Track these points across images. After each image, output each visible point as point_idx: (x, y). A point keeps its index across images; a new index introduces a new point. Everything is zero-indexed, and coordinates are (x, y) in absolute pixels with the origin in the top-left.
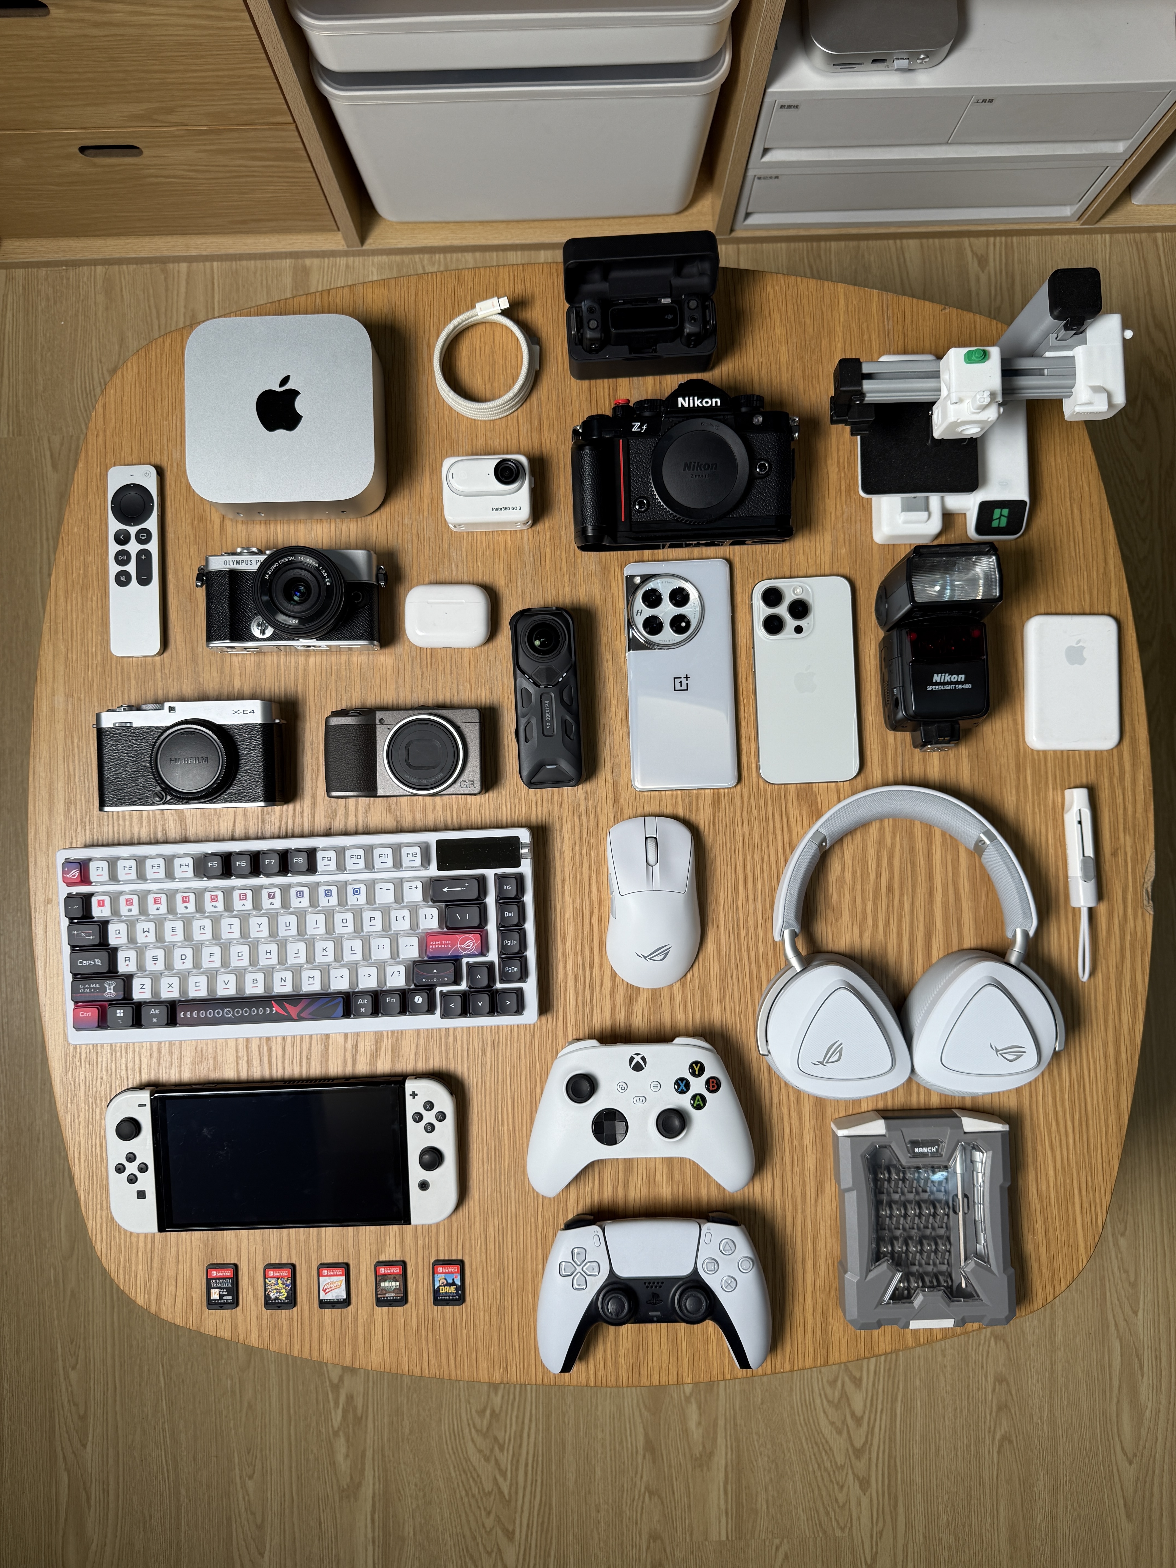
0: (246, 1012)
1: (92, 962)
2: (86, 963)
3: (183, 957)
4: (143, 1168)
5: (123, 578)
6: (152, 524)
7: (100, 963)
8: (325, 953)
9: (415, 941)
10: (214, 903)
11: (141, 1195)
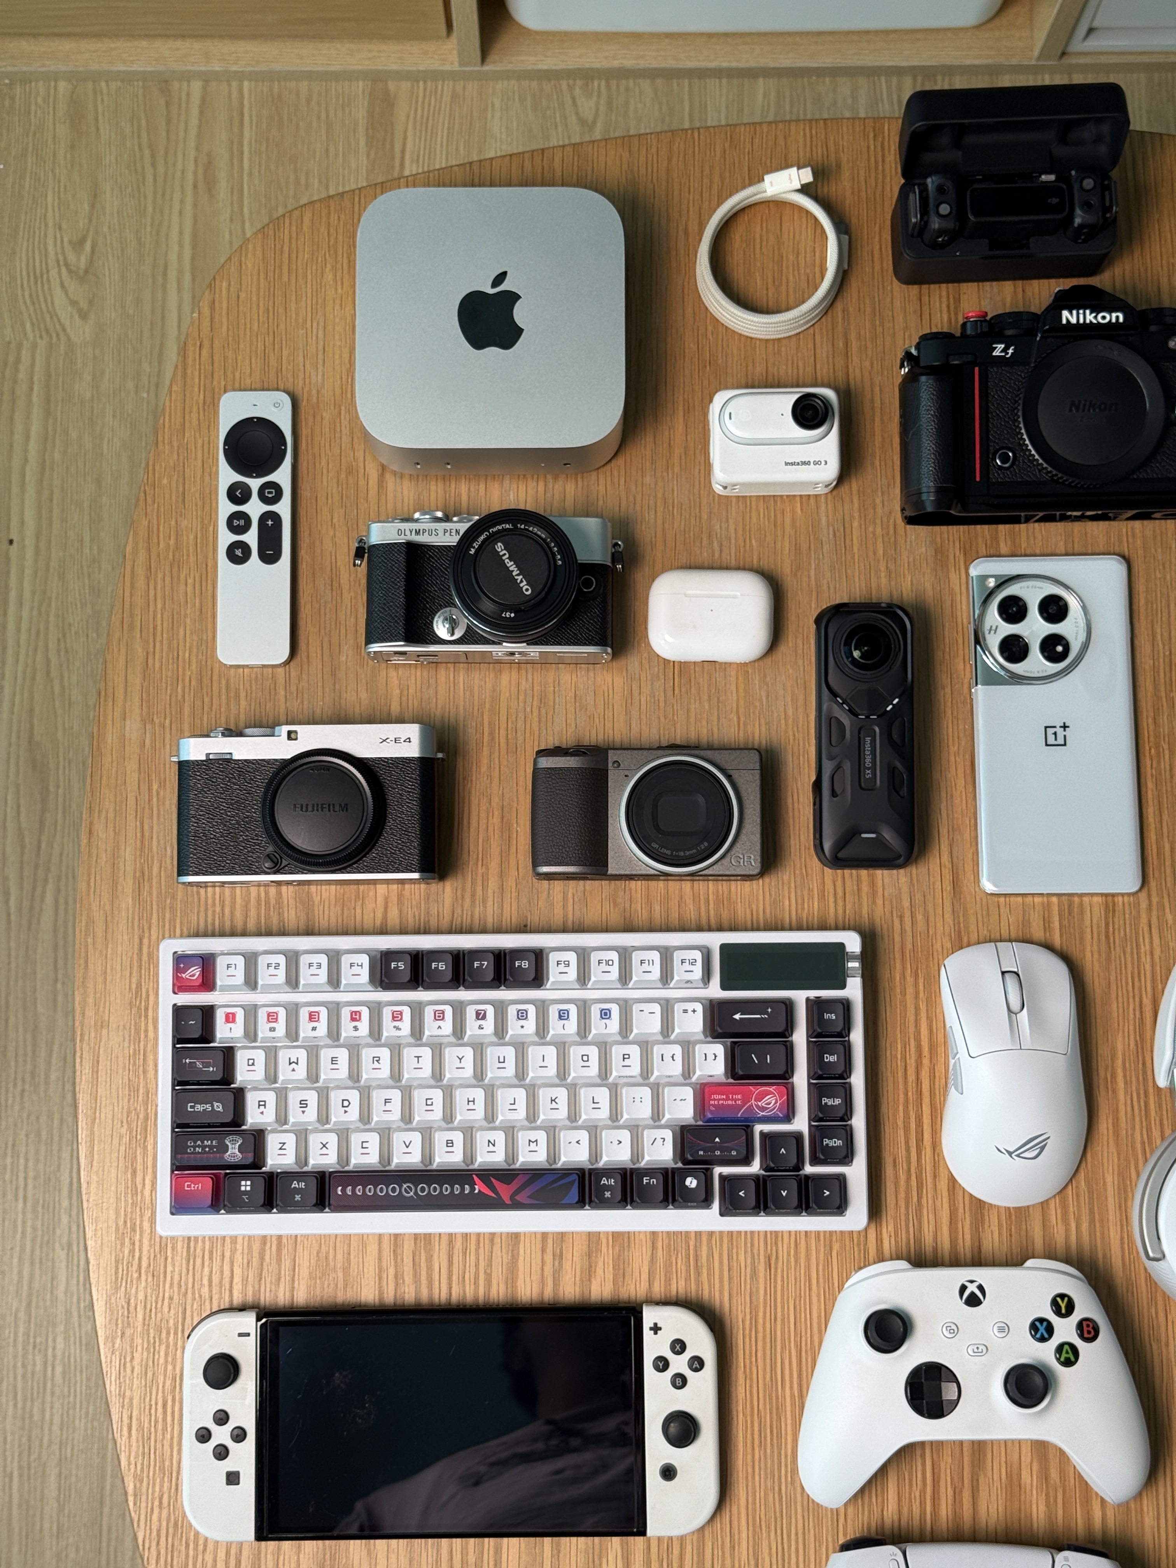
0: (435, 1189)
1: (208, 1107)
2: (199, 1108)
3: (345, 1104)
4: (239, 1435)
5: (239, 552)
6: (282, 476)
7: (220, 1109)
8: (554, 1105)
9: (688, 1093)
10: (397, 1024)
11: (233, 1478)
